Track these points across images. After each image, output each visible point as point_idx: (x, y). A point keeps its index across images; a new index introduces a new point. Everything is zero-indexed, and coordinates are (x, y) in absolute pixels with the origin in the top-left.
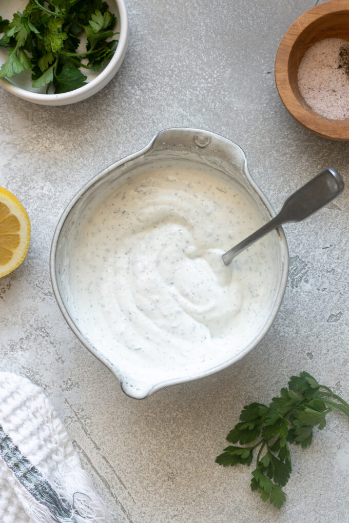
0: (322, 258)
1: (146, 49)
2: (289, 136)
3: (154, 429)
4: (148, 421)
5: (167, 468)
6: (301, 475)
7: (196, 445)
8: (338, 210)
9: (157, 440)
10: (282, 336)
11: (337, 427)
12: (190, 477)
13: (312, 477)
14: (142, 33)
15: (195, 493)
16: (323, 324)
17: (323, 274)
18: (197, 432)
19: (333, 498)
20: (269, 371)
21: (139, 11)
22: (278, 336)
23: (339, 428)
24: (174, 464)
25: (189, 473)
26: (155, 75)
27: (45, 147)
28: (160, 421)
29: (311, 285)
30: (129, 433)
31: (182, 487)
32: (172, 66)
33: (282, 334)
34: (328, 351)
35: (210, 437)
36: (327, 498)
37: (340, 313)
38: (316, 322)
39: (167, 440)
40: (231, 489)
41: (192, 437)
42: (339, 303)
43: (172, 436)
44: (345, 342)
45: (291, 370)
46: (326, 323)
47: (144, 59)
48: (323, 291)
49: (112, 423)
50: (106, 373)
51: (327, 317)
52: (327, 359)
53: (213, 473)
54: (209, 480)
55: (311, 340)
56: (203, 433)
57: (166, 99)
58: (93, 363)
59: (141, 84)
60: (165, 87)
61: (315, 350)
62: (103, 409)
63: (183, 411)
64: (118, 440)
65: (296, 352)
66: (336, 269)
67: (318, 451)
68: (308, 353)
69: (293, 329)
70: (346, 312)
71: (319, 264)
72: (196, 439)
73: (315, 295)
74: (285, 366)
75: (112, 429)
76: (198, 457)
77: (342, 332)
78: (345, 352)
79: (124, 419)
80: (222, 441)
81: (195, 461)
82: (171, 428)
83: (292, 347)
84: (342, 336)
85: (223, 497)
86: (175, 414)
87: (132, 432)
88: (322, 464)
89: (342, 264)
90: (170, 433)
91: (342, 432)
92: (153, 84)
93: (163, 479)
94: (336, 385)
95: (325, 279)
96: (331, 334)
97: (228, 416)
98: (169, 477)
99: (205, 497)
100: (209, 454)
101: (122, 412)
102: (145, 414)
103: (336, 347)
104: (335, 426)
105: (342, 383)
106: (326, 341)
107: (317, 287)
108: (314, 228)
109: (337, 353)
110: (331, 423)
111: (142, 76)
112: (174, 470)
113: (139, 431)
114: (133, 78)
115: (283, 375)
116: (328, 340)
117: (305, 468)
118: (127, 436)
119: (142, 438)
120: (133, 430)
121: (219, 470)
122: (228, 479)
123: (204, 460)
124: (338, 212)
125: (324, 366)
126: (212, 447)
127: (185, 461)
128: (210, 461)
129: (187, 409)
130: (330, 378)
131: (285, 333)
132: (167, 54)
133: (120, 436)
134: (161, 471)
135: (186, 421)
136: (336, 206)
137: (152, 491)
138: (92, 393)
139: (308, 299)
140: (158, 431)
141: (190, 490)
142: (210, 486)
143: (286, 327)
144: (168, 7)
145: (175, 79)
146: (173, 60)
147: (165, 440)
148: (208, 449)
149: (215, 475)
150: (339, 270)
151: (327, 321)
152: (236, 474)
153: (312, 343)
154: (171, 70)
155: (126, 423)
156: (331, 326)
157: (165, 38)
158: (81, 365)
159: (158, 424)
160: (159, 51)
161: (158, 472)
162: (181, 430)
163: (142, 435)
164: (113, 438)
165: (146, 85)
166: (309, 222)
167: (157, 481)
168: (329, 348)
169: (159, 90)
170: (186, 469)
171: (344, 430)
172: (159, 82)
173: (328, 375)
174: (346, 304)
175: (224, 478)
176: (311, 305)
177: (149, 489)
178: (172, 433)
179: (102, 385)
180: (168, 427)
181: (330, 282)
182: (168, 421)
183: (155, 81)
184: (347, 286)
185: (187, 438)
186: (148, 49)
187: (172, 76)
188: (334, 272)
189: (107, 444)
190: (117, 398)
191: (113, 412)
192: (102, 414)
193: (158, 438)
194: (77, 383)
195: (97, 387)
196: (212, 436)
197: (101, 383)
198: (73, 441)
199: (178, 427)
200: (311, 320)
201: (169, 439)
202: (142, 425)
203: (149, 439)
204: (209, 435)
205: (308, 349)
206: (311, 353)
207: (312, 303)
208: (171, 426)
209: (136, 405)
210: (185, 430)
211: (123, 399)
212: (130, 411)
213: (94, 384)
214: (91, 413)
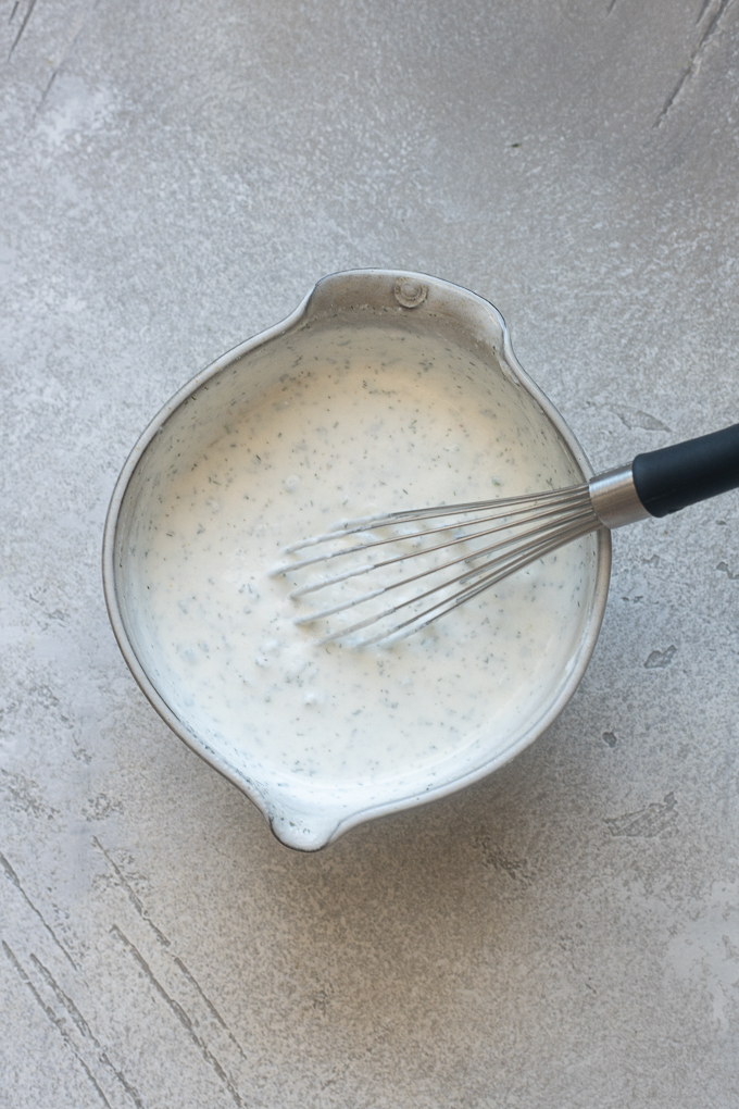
0: (631, 533)
1: (258, 98)
2: (560, 278)
3: (283, 899)
4: (269, 882)
5: (312, 981)
6: (595, 992)
7: (372, 931)
8: (664, 432)
9: (290, 921)
11: (669, 888)
12: (359, 1000)
13: (617, 995)
14: (249, 63)
15: (370, 1034)
16: (635, 671)
17: (634, 567)
18: (375, 903)
19: (662, 1039)
20: (523, 773)
21: (242, 18)
23: (673, 891)
24: (326, 972)
25: (358, 991)
26: (276, 152)
27: (47, 305)
28: (295, 882)
31: (343, 1022)
32: (313, 133)
34: (648, 729)
35: (402, 914)
36: (650, 1040)
37: (673, 649)
38: (622, 668)
39: (311, 921)
40: (448, 1024)
41: (364, 914)
42: (669, 626)
43: (321, 913)
44: (683, 709)
45: (571, 771)
46: (644, 669)
47: (254, 119)
48: (635, 602)
49: (194, 888)
50: (181, 781)
51: (646, 658)
52: (645, 745)
53: (410, 990)
54: (401, 1006)
55: (612, 706)
56: (386, 907)
57: (300, 201)
58: (152, 760)
59: (249, 170)
60: (297, 176)
61: (621, 727)
62: (175, 858)
63: (343, 859)
64: (206, 924)
65: (581, 732)
66: (661, 556)
67: (629, 940)
68: (606, 733)
70: (683, 645)
71: (626, 546)
72: (373, 919)
73: (619, 612)
74: (557, 760)
75: (195, 900)
76: (377, 956)
77: (675, 689)
78: (684, 730)
79: (220, 879)
80: (427, 923)
81: (371, 966)
82: (318, 896)
83: (572, 720)
84: (677, 697)
85: (431, 1041)
86: (327, 867)
87: (236, 905)
88: (637, 967)
89: (674, 544)
90: (317, 907)
91: (680, 899)
92: (274, 170)
93: (304, 1004)
94: (665, 800)
95: (638, 578)
96: (653, 693)
97: (440, 869)
98: (316, 1001)
99: (393, 1041)
100: (400, 950)
101: (215, 863)
102: (263, 867)
103: (663, 720)
104: (664, 886)
105: (678, 796)
106: (643, 707)
107: (622, 595)
109: (666, 732)
110: (656, 880)
111: (251, 153)
112: (327, 986)
113: (252, 903)
114: (230, 157)
115: (554, 780)
116: (648, 705)
117: (603, 975)
118: (226, 914)
119: (259, 919)
120: (240, 902)
121: (420, 984)
122: (441, 1003)
123: (389, 963)
124: (664, 436)
125: (640, 760)
126: (406, 935)
127: (349, 965)
128: (403, 965)
129: (353, 855)
130: (652, 785)
132: (301, 108)
133: (211, 914)
134: (299, 988)
135: (350, 881)
136: (660, 423)
137: (280, 1031)
138: (150, 824)
140: (293, 904)
141: (360, 1027)
142: (403, 1017)
144: (302, 8)
145: (320, 159)
146: (316, 119)
148: (397, 940)
149: (414, 994)
150: (668, 558)
151: (646, 665)
152: (457, 991)
153: (614, 712)
154: (311, 141)
155: (225, 886)
156: (654, 676)
157: (297, 74)
158: (127, 765)
159: (291, 888)
160: (285, 102)
161: (292, 990)
162: (341, 899)
163: (258, 911)
164: (197, 918)
165: (259, 173)
166: (604, 459)
167: (291, 1009)
168: (650, 722)
169: (286, 183)
170: (352, 983)
171: (682, 894)
172: (286, 167)
173: (649, 778)
174: (683, 629)
175: (432, 1001)
176: (611, 632)
177: (275, 1026)
178: (322, 906)
179: (172, 807)
180: (314, 895)
181: (649, 584)
182: (312, 881)
183: (277, 163)
184: (685, 591)
185: (352, 917)
186: (262, 98)
187: (313, 154)
188: (657, 563)
189: (184, 931)
190: (204, 833)
191: (196, 864)
192: (173, 868)
193: (291, 917)
194: (120, 803)
195: (162, 811)
196: (406, 911)
197: (171, 802)
198: (111, 927)
199: (335, 895)
200: (611, 665)
201: (316, 919)
202: (258, 891)
203: (273, 921)
204: (399, 909)
205: (605, 725)
206: (612, 734)
207: (614, 628)
208: (320, 893)
209: (244, 847)
210: (348, 900)
211: (216, 836)
212: (231, 862)
213: (155, 807)
214: (150, 866)
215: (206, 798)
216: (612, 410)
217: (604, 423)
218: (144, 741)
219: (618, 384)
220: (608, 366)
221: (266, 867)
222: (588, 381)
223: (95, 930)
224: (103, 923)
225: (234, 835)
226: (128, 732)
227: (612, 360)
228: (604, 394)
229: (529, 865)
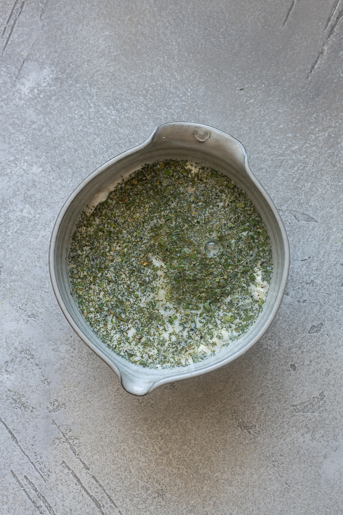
0: (301, 270)
1: (120, 70)
2: (264, 151)
3: (142, 447)
4: (136, 439)
5: (157, 485)
6: (289, 486)
7: (184, 460)
8: (315, 222)
9: (146, 457)
10: (265, 349)
11: (323, 436)
12: (179, 493)
13: (300, 487)
14: (116, 53)
15: (185, 509)
16: (304, 335)
17: (302, 286)
18: (185, 447)
19: (322, 508)
20: (253, 384)
21: (111, 32)
22: (261, 349)
23: (324, 438)
24: (163, 480)
25: (179, 489)
26: (129, 95)
27: (23, 170)
28: (148, 439)
29: (292, 297)
30: (117, 451)
31: (172, 503)
32: (146, 86)
33: (265, 346)
34: (311, 362)
35: (198, 452)
36: (316, 508)
37: (321, 324)
38: (298, 334)
39: (155, 457)
40: (221, 503)
41: (180, 453)
42: (319, 313)
43: (160, 453)
44: (327, 352)
45: (275, 383)
46: (308, 334)
47: (118, 80)
48: (303, 303)
49: (100, 443)
50: (93, 393)
51: (309, 329)
52: (310, 370)
53: (203, 488)
54: (199, 495)
55: (294, 352)
56: (191, 449)
57: (141, 118)
58: (79, 383)
59: (117, 104)
60: (140, 106)
61: (298, 361)
62: (91, 429)
63: (170, 427)
64: (106, 460)
65: (279, 364)
66: (315, 281)
67: (304, 461)
68: (291, 365)
69: (276, 342)
70: (326, 322)
71: (298, 276)
72: (184, 454)
73: (296, 307)
74: (269, 378)
75: (101, 448)
76: (187, 472)
77: (323, 343)
78: (328, 362)
79: (112, 438)
80: (210, 456)
81: (184, 477)
82: (159, 444)
83: (275, 359)
84: (324, 346)
85: (213, 511)
86: (162, 431)
88: (309, 474)
89: (321, 275)
90: (158, 450)
91: (328, 441)
92: (128, 104)
93: (153, 496)
94: (320, 395)
95: (304, 291)
96: (313, 345)
97: (215, 431)
98: (159, 494)
99: (196, 512)
100: (197, 469)
101: (110, 431)
102: (132, 432)
103: (318, 358)
104: (320, 436)
105: (326, 393)
106: (308, 352)
107: (297, 299)
108: (293, 241)
109: (319, 363)
110: (317, 433)
111: (117, 96)
112: (164, 487)
113: (128, 449)
114: (108, 98)
115: (268, 387)
116: (311, 351)
117: (293, 478)
118: (115, 454)
119: (131, 456)
120: (122, 448)
121: (208, 485)
122: (218, 493)
123: (193, 475)
124: (315, 224)
125: (308, 377)
126: (200, 462)
127: (174, 477)
128: (199, 476)
129: (174, 425)
130: (314, 388)
131: (267, 345)
132: (140, 74)
133: (108, 454)
134: (151, 488)
135: (173, 437)
136: (313, 218)
137: (143, 509)
138: (79, 413)
139: (289, 312)
140: (147, 449)
141: (180, 506)
142: (200, 500)
143: (269, 339)
144: (140, 27)
145: (150, 98)
146: (147, 79)
147: (154, 457)
148: (196, 464)
149: (204, 489)
150: (318, 282)
151: (309, 332)
152: (225, 487)
153: (295, 355)
154: (145, 89)
155: (115, 442)
156: (313, 337)
157: (138, 58)
158: (67, 386)
159: (146, 441)
160: (133, 71)
161: (147, 489)
162: (169, 446)
163: (131, 453)
164: (102, 457)
165: (121, 105)
167: (147, 498)
168: (312, 359)
169: (134, 110)
170: (175, 485)
171: (329, 439)
172: (134, 102)
173: (312, 385)
174: (326, 315)
175: (214, 492)
176: (293, 317)
177: (140, 507)
178: (160, 449)
179: (89, 405)
180: (157, 444)
181: (309, 294)
182: (155, 438)
183: (130, 100)
184: (326, 297)
185: (175, 454)
186: (122, 70)
187: (147, 96)
188: (313, 284)
189: (96, 463)
190: (104, 417)
191: (101, 431)
192: (90, 433)
193: (146, 455)
194: (64, 403)
195: (85, 407)
196: (200, 451)
197: (88, 403)
198: (62, 462)
199: (166, 444)
200: (293, 332)
201: (158, 455)
202: (130, 443)
203: (138, 457)
204: (197, 450)
205: (291, 361)
206: (294, 365)
207: (294, 315)
208: (159, 443)
209: (123, 423)
210: (173, 446)
211: (110, 418)
212: (117, 430)
213: (81, 405)
214: (79, 433)
215: (105, 400)
216: (290, 213)
217: (286, 219)
218: (75, 374)
219: (293, 201)
220: (288, 192)
221: (133, 432)
222: (278, 199)
223: (54, 463)
224: (58, 460)
225: (118, 417)
226: (67, 370)
227: (289, 189)
228: (286, 205)
229: (257, 428)
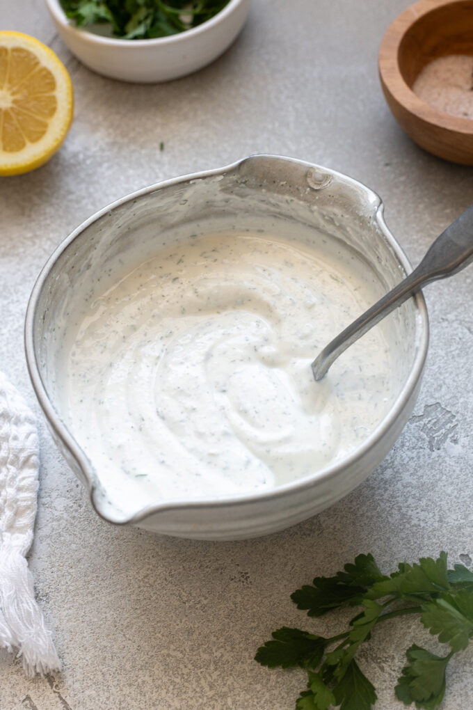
3: (177, 680)
4: (167, 665)
9: (182, 699)
10: (415, 525)
18: (259, 687)
22: (408, 526)
28: (190, 666)
29: (463, 447)
30: (130, 685)
33: (415, 522)
39: (201, 700)
41: (248, 697)
43: (211, 693)
49: (101, 667)
50: (100, 579)
55: (467, 533)
56: (268, 691)
58: (79, 561)
62: (87, 641)
63: (233, 648)
64: (108, 698)
68: (462, 555)
69: (435, 515)
72: (256, 700)
75: (100, 677)
79: (125, 660)
82: (209, 678)
83: (433, 543)
86: (218, 654)
87: (136, 683)
90: (207, 689)
101: (122, 647)
102: (163, 652)
108: (465, 364)
113: (150, 682)
118: (126, 690)
119: (155, 696)
120: (139, 680)
129: (241, 645)
131: (419, 520)
133: (113, 690)
135: (238, 667)
138: (71, 612)
139: (459, 469)
140: (186, 684)
143: (422, 511)
147: (197, 701)
155: (128, 667)
158: (57, 564)
159: (186, 671)
162: (229, 682)
163: (155, 690)
164: (101, 693)
166: (456, 356)
178: (211, 688)
179: (91, 599)
180: (205, 678)
182: (204, 665)
185: (238, 698)
189: (88, 704)
190: (115, 622)
191: (105, 647)
192: (86, 649)
193: (184, 696)
194: (47, 594)
195: (82, 602)
196: (286, 696)
197: (89, 595)
198: (24, 697)
199: (223, 678)
200: (465, 502)
201: (205, 698)
202: (157, 672)
203: (167, 699)
204: (280, 694)
205: (461, 547)
206: (467, 555)
207: (467, 475)
208: (210, 676)
209: (148, 634)
210: (235, 684)
211: (125, 624)
212: (136, 646)
213: (77, 598)
214: (65, 647)
215: (120, 593)
216: (460, 324)
217: (455, 332)
218: (74, 546)
219: (465, 308)
220: (457, 296)
221: (165, 652)
222: (442, 305)
223: (10, 699)
224: (18, 693)
225: (140, 624)
226: (62, 538)
227: (460, 292)
228: (455, 313)
229: (396, 661)
